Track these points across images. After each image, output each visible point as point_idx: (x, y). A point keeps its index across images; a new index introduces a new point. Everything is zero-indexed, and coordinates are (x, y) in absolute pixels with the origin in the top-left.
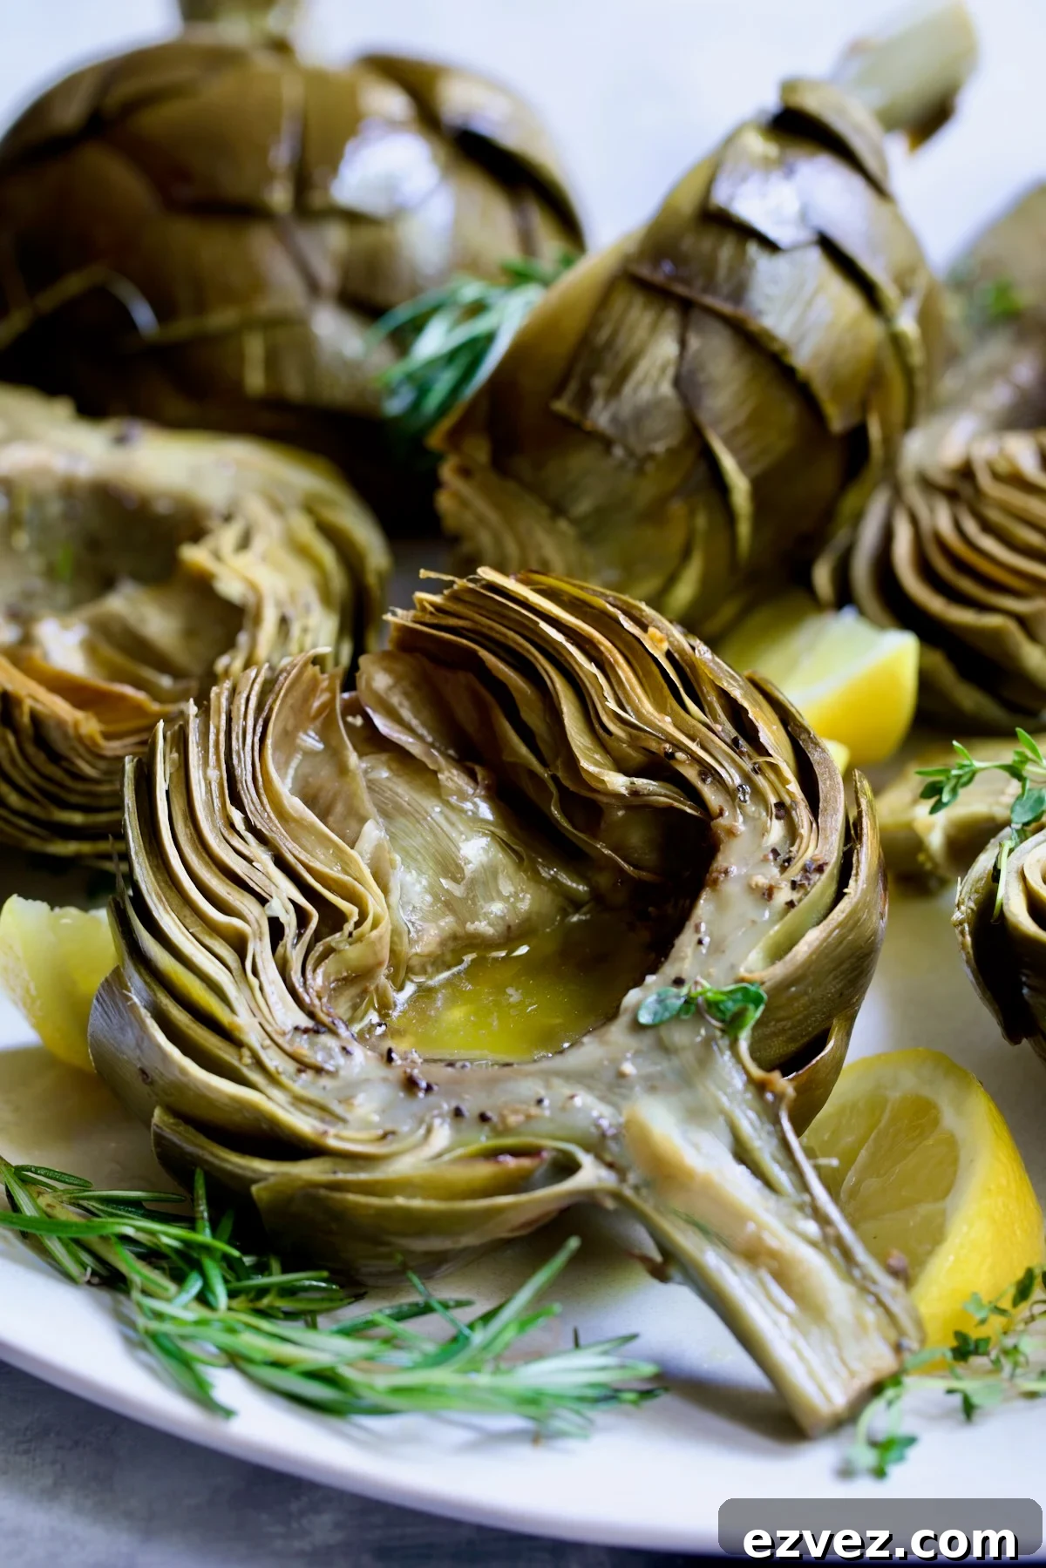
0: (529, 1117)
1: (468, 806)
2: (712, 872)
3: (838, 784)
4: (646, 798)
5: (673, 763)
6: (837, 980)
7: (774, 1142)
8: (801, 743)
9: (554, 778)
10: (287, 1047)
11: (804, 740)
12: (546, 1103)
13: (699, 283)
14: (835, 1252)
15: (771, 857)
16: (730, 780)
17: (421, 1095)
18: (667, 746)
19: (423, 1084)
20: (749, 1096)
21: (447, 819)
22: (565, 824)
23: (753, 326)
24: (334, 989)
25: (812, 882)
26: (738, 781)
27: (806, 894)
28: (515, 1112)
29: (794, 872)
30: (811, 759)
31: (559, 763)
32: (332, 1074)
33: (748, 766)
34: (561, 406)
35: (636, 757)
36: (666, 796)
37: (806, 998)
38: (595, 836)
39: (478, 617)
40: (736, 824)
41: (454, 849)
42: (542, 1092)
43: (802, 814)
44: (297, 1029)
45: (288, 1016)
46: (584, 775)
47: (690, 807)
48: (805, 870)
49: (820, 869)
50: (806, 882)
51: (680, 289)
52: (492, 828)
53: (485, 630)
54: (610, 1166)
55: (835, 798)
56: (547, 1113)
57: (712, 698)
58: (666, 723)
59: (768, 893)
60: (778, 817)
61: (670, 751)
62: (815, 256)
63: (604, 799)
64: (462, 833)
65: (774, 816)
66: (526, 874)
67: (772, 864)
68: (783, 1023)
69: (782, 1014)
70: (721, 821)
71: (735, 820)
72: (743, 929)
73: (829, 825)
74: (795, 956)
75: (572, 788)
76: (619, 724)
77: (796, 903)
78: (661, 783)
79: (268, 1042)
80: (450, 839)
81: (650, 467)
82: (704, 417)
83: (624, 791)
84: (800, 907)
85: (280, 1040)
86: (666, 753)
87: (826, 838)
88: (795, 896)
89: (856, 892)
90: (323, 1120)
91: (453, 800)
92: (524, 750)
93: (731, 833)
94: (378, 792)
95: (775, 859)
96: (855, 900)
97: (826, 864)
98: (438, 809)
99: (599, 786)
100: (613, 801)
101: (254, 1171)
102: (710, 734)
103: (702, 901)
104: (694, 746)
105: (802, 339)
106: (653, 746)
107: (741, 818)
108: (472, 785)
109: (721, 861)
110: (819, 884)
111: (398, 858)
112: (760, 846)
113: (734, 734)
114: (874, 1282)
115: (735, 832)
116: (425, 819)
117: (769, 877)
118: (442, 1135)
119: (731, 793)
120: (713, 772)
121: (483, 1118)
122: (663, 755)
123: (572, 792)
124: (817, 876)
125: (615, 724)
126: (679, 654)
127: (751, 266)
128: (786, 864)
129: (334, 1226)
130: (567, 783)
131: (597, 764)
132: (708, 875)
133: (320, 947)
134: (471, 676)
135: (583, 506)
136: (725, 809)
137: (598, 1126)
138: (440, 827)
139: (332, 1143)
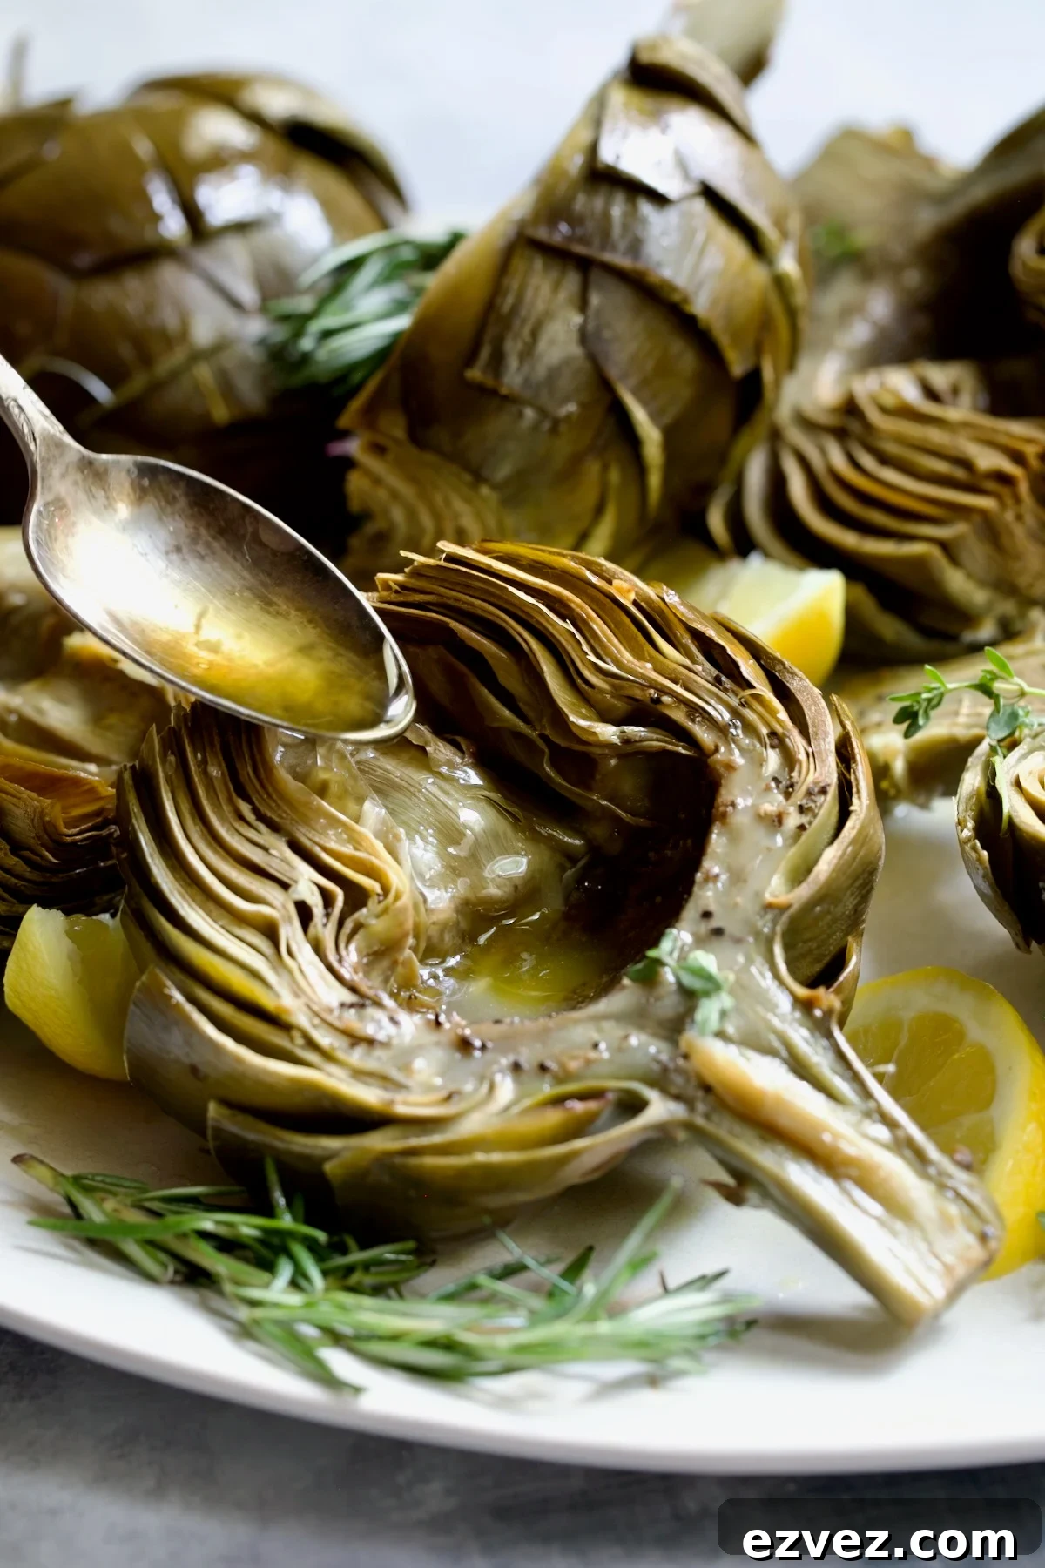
0: (588, 1062)
1: (459, 774)
2: (719, 807)
3: (823, 708)
4: (639, 744)
5: (659, 707)
6: (854, 897)
7: (831, 1055)
8: (777, 674)
9: (543, 737)
10: (338, 1024)
11: (779, 672)
12: (603, 1046)
13: (596, 242)
14: (908, 1153)
15: (773, 785)
16: (719, 717)
17: (477, 1054)
18: (652, 691)
19: (478, 1043)
20: (798, 1015)
21: (440, 788)
22: (560, 780)
23: (652, 279)
24: (367, 964)
25: (818, 804)
26: (727, 716)
27: (815, 816)
28: (574, 1058)
29: (799, 796)
30: (792, 688)
31: (545, 721)
32: (386, 1045)
33: (734, 702)
34: (475, 374)
35: (621, 706)
36: (658, 740)
37: (829, 917)
38: (589, 788)
39: (443, 590)
40: (733, 758)
41: (453, 817)
42: (595, 1036)
43: (796, 741)
44: (342, 1005)
45: (332, 995)
46: (574, 729)
47: (684, 748)
48: (809, 793)
49: (823, 791)
50: (813, 805)
51: (579, 249)
52: (486, 793)
53: (451, 602)
54: (677, 1098)
55: (823, 721)
56: (606, 1055)
57: (687, 640)
58: (647, 669)
59: (779, 820)
60: (773, 747)
61: (656, 695)
62: (700, 206)
63: (598, 751)
64: (458, 801)
65: (768, 746)
66: (525, 835)
67: (775, 791)
68: (810, 944)
69: (807, 935)
70: (718, 756)
71: (731, 752)
72: (761, 857)
73: (823, 747)
74: (817, 876)
75: (563, 743)
76: (601, 677)
77: (807, 826)
78: (651, 729)
79: (317, 1021)
80: (448, 808)
81: (563, 428)
82: (613, 372)
83: (616, 740)
84: (811, 830)
85: (330, 1018)
86: (652, 699)
87: (823, 761)
88: (804, 820)
89: (861, 808)
90: (386, 1089)
91: (444, 769)
92: (507, 713)
93: (730, 767)
94: (368, 772)
95: (778, 787)
96: (862, 816)
97: (829, 785)
98: (430, 780)
99: (591, 739)
100: (607, 751)
101: (324, 1148)
102: (692, 675)
103: (714, 836)
104: (678, 689)
105: (700, 285)
106: (638, 693)
107: (737, 752)
108: (459, 754)
109: (725, 796)
110: (826, 805)
111: (402, 831)
112: (760, 776)
113: (715, 672)
114: (950, 1176)
115: (733, 765)
116: (420, 791)
117: (776, 804)
118: (506, 1089)
119: (722, 730)
120: (701, 711)
121: (543, 1068)
122: (648, 701)
123: (564, 747)
124: (822, 798)
125: (597, 676)
126: (647, 603)
127: (644, 221)
128: (791, 790)
129: (412, 1193)
130: (557, 739)
131: (585, 718)
132: (714, 811)
133: (349, 925)
134: (441, 649)
135: (503, 471)
136: (720, 744)
137: (659, 1062)
138: (436, 797)
139: (401, 1110)
